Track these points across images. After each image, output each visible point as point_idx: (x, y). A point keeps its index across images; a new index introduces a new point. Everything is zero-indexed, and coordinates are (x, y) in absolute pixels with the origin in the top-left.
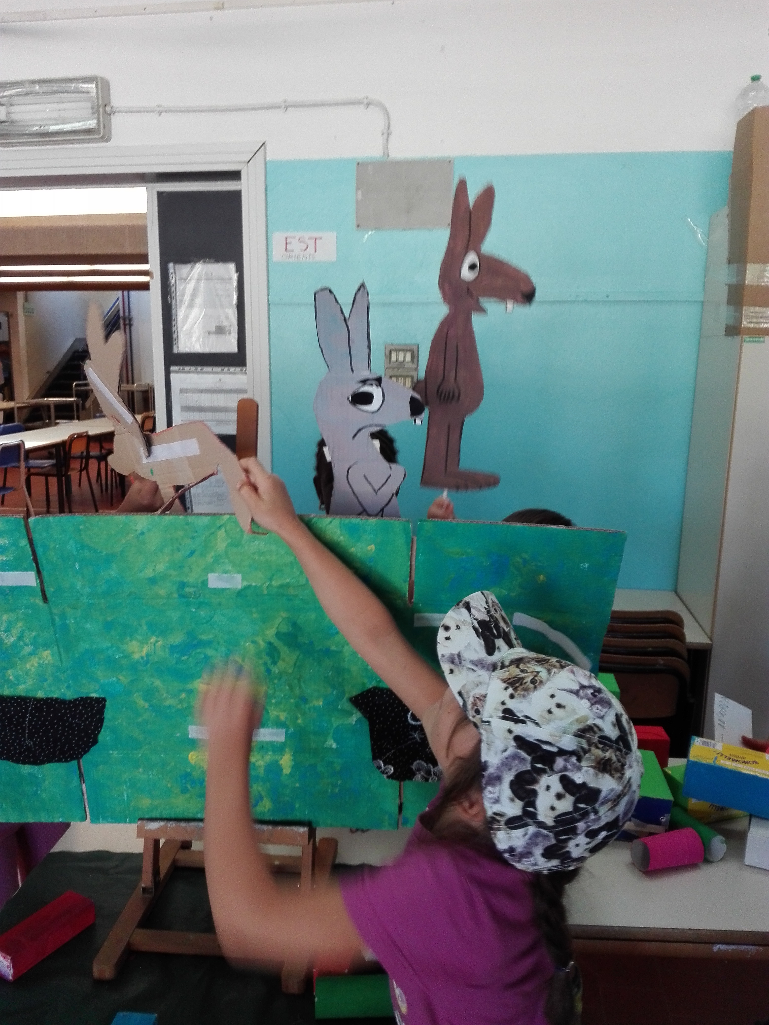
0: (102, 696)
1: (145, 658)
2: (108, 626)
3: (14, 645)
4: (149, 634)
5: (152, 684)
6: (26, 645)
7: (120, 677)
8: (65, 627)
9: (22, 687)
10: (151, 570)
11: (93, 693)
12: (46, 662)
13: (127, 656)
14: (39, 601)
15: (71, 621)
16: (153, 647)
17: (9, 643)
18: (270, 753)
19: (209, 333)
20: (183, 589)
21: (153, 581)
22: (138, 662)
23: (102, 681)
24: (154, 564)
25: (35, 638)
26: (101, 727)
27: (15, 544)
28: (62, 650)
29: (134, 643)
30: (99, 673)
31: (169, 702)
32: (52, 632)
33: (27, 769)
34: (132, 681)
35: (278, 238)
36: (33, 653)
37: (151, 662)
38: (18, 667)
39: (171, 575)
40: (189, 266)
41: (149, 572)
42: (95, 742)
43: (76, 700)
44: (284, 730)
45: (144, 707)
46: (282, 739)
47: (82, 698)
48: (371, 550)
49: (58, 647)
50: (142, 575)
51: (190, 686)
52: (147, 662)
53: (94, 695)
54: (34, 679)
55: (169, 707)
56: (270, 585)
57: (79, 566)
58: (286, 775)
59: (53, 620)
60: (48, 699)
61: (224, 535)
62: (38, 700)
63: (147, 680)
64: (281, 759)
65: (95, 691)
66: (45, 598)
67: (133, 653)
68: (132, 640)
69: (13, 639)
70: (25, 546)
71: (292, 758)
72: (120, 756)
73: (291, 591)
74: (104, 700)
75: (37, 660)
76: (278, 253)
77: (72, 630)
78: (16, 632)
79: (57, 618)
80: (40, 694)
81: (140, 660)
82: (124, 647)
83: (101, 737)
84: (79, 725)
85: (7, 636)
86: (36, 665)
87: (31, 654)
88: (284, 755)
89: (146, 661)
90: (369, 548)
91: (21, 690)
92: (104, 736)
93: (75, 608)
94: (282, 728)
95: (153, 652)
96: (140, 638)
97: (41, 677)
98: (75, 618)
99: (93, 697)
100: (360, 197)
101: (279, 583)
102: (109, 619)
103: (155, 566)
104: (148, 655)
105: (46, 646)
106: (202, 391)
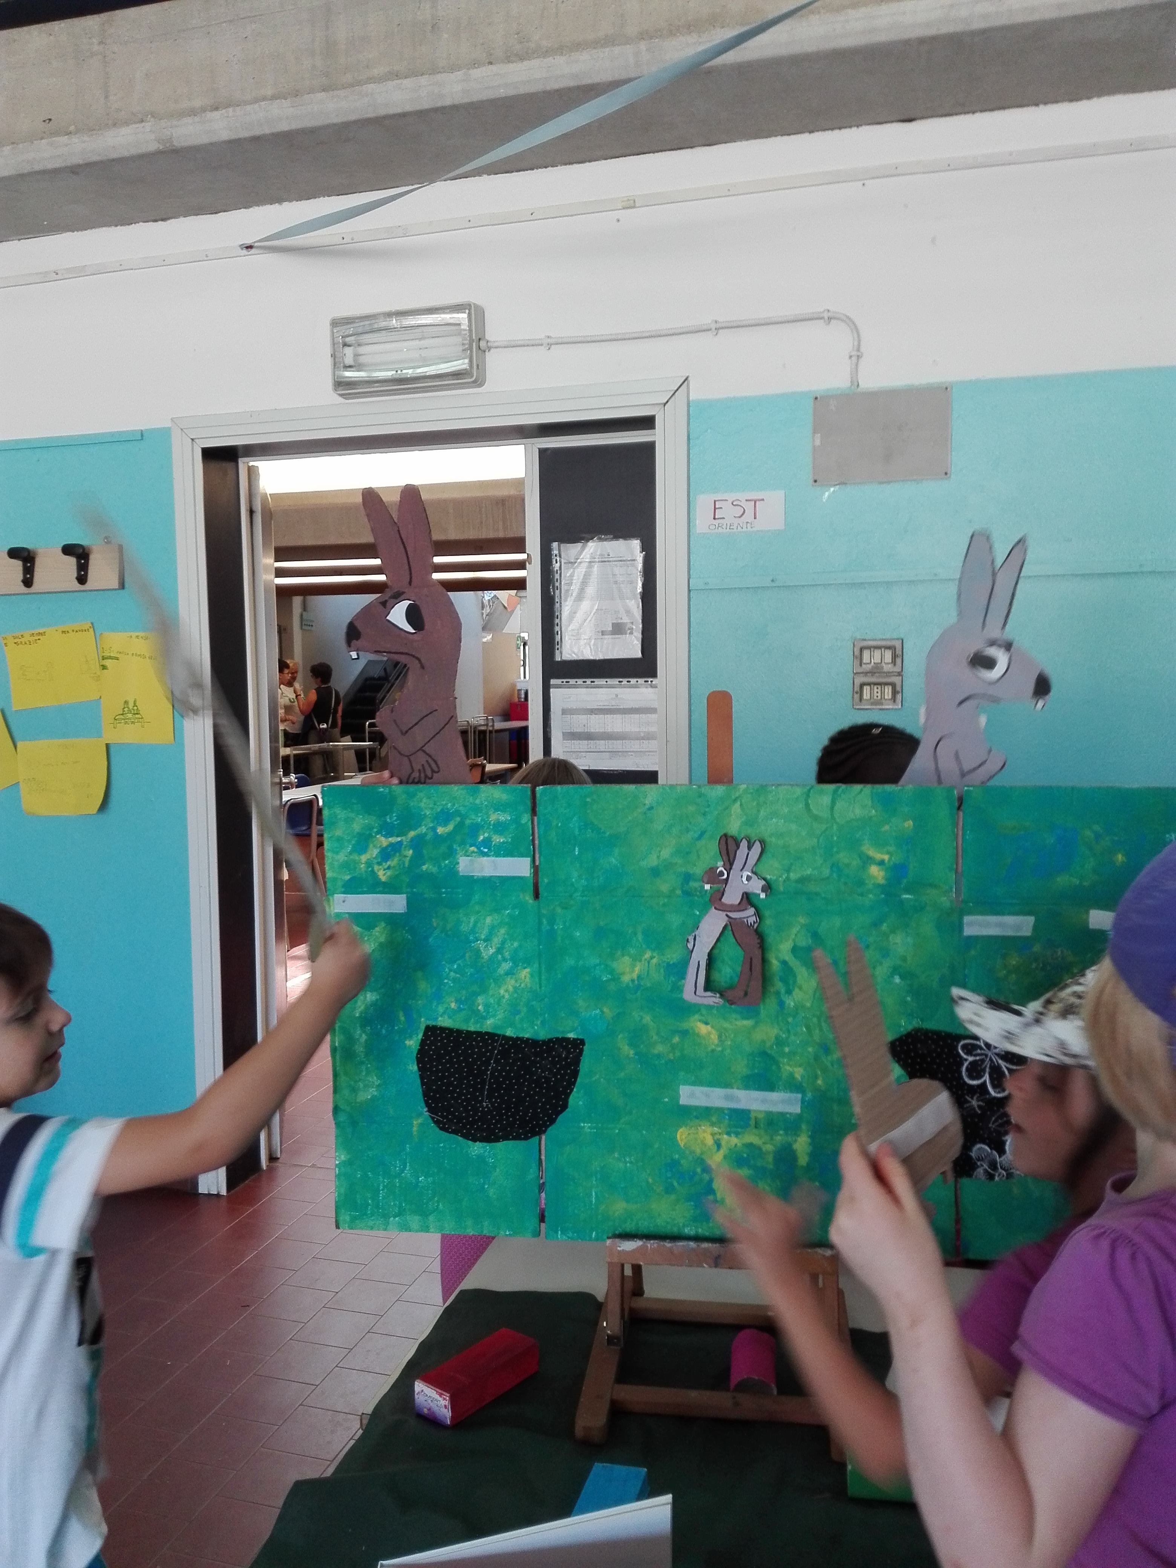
0: (580, 1037)
1: (636, 982)
2: (600, 933)
3: (491, 959)
4: (644, 946)
5: (641, 1020)
6: (505, 960)
7: (605, 1010)
8: (551, 934)
9: (489, 1022)
10: (655, 857)
11: (570, 1032)
12: (522, 985)
13: (616, 979)
14: (529, 898)
15: (559, 926)
16: (647, 964)
17: (486, 957)
18: (781, 1132)
19: (603, 633)
20: (688, 884)
21: (655, 872)
22: (627, 986)
23: (583, 1014)
24: (658, 849)
25: (516, 951)
26: (574, 1083)
27: (516, 821)
28: (543, 967)
29: (626, 959)
30: (581, 1003)
31: (660, 1049)
32: (536, 942)
33: (477, 1148)
34: (618, 1014)
35: (703, 502)
36: (509, 973)
37: (642, 988)
38: (491, 993)
39: (676, 864)
40: (579, 545)
41: (653, 861)
42: (565, 1106)
43: (550, 1040)
44: (799, 1096)
45: (628, 1056)
46: (797, 1109)
47: (557, 1039)
48: (909, 827)
49: (540, 964)
50: (643, 864)
51: (685, 1025)
52: (639, 987)
53: (571, 1035)
54: (505, 1011)
55: (659, 1056)
56: (788, 879)
57: (579, 851)
58: (802, 1167)
59: (540, 923)
60: (518, 1039)
61: (739, 810)
62: (507, 1039)
63: (636, 1015)
64: (796, 1141)
65: (573, 1030)
66: (537, 895)
67: (623, 973)
68: (623, 955)
69: (492, 951)
70: (526, 823)
71: (809, 1140)
72: (592, 1131)
73: (812, 888)
74: (582, 1042)
75: (513, 982)
76: (703, 523)
77: (559, 939)
78: (496, 941)
79: (545, 921)
80: (509, 1032)
81: (631, 985)
82: (614, 965)
83: (572, 1100)
84: (548, 1080)
85: (487, 946)
86: (511, 989)
87: (507, 974)
88: (799, 1136)
89: (637, 986)
90: (906, 825)
91: (489, 1025)
92: (577, 1099)
93: (566, 908)
94: (798, 1092)
95: (646, 974)
96: (632, 951)
97: (514, 1008)
98: (565, 922)
99: (570, 1038)
100: (818, 442)
101: (798, 875)
102: (602, 924)
103: (660, 852)
104: (639, 977)
105: (527, 962)
106: (592, 711)
